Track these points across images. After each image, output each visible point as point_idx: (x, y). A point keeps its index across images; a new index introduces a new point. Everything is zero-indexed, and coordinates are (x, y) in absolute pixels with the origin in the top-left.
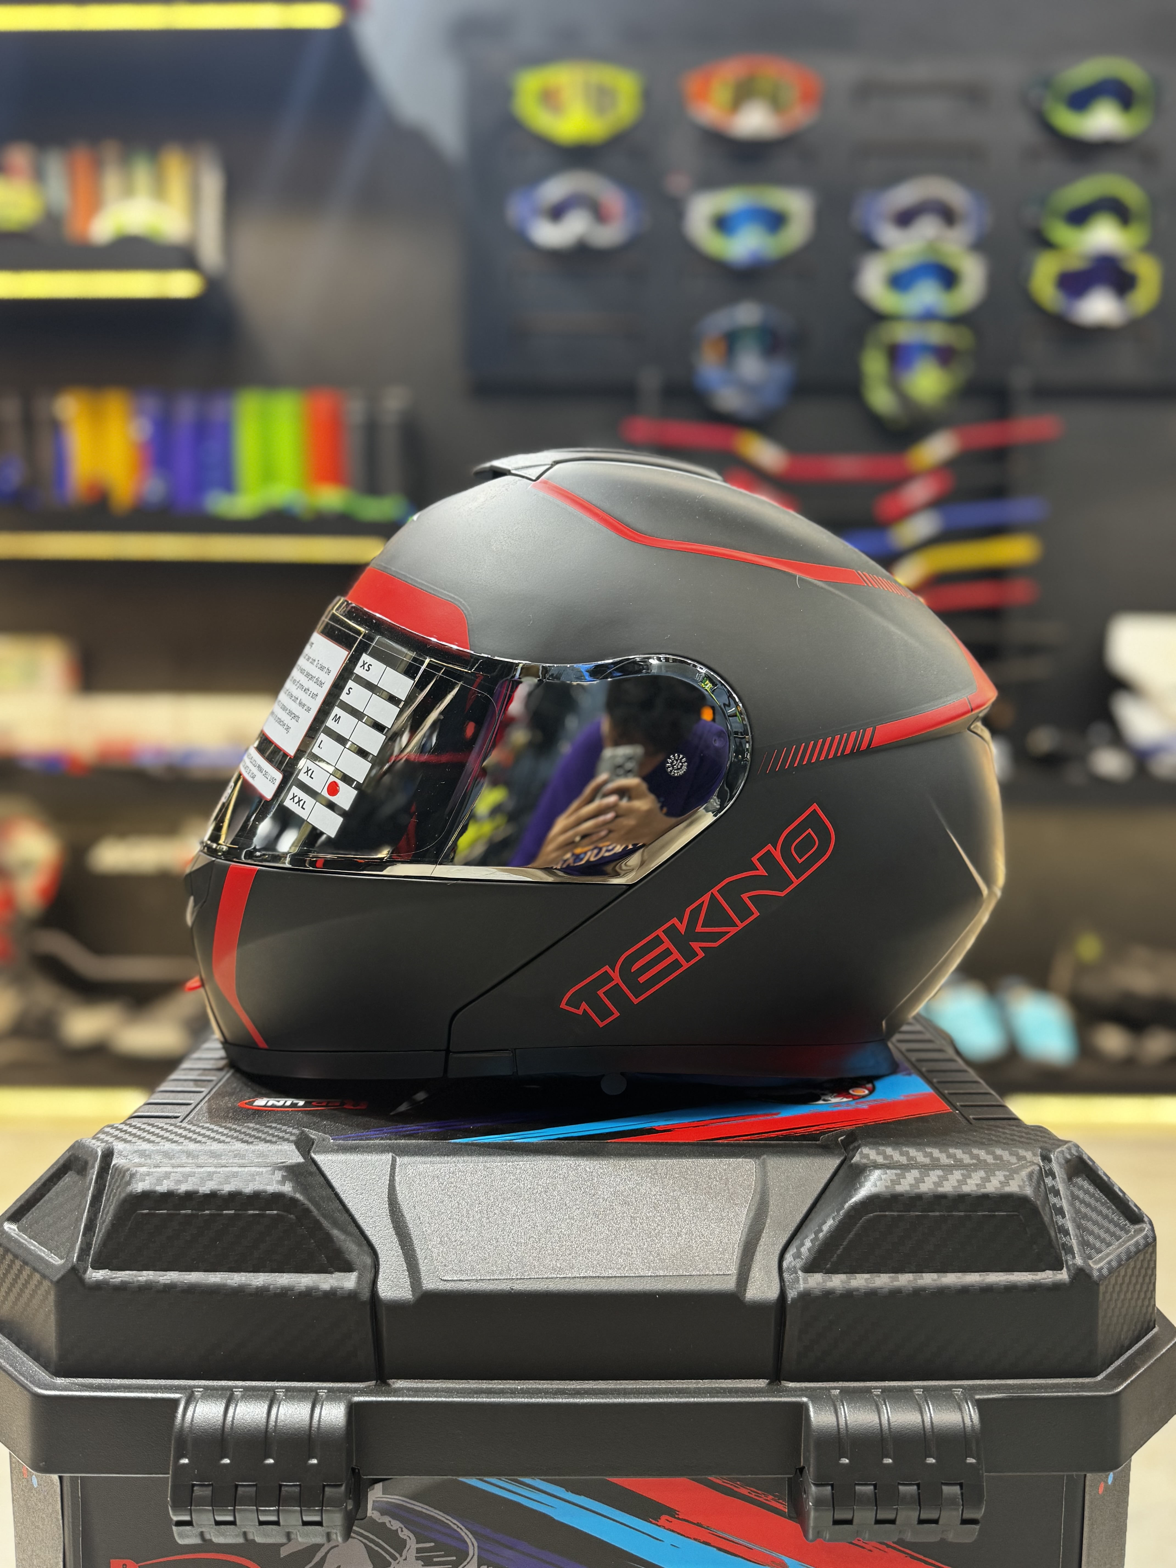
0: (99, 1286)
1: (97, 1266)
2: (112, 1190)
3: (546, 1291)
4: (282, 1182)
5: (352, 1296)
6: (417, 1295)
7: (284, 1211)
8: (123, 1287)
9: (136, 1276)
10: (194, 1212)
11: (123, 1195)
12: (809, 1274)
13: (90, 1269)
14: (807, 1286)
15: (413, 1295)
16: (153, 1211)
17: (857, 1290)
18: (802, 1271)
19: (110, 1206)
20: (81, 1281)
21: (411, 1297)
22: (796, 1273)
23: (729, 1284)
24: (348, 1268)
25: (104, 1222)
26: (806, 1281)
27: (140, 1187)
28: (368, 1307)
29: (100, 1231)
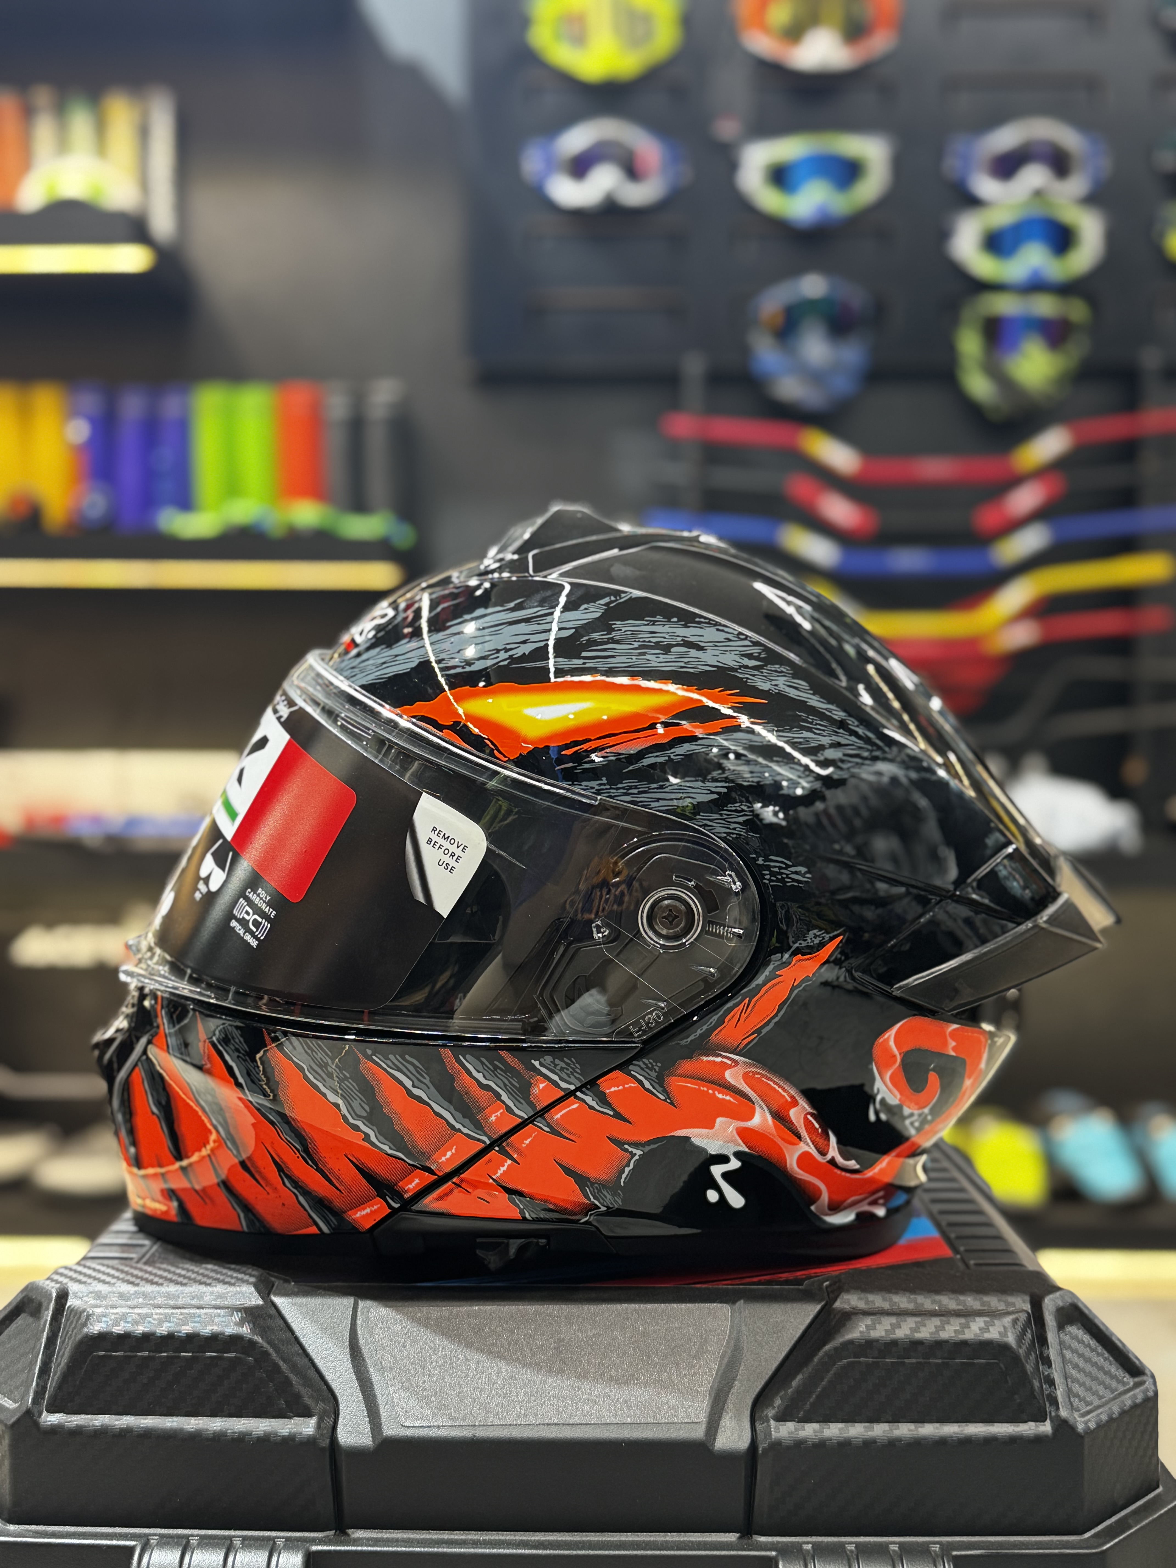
0: (55, 1430)
1: (51, 1410)
2: (67, 1332)
3: (509, 1438)
4: (241, 1324)
5: (310, 1442)
6: (377, 1442)
7: (242, 1353)
8: (78, 1432)
9: (91, 1420)
10: (151, 1354)
11: (79, 1337)
12: (781, 1423)
13: (45, 1413)
14: (778, 1435)
15: (374, 1441)
16: (109, 1353)
17: (830, 1439)
18: (774, 1420)
19: (66, 1348)
20: (36, 1424)
21: (371, 1443)
22: (768, 1421)
23: (698, 1433)
24: (306, 1413)
25: (58, 1366)
26: (777, 1429)
27: (96, 1328)
28: (328, 1454)
29: (55, 1375)
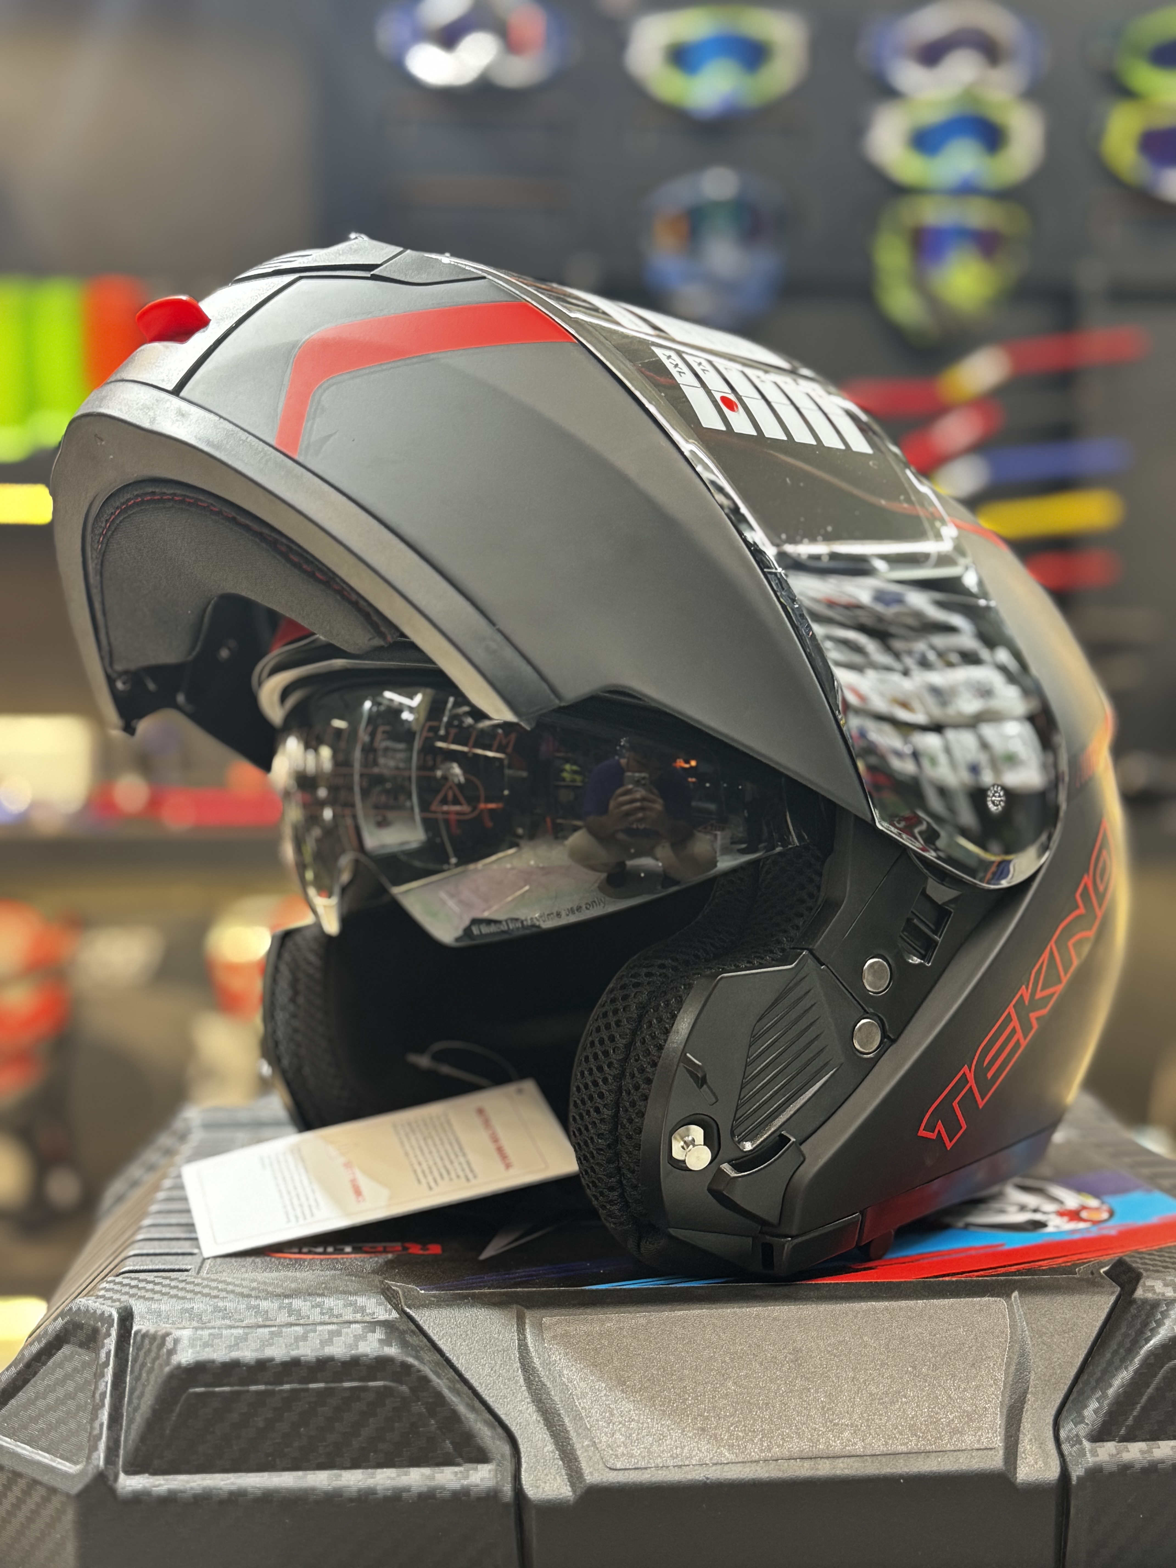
0: (139, 1499)
1: (133, 1469)
2: (143, 1365)
3: (753, 1479)
5: (491, 1496)
6: (579, 1492)
7: (393, 1381)
8: (170, 1499)
9: (188, 1482)
11: (167, 1369)
12: (1098, 1444)
13: (122, 1476)
14: (1097, 1459)
15: (574, 1491)
16: (211, 1389)
17: (1162, 1462)
18: (1089, 1440)
19: (144, 1386)
20: (112, 1491)
21: (571, 1494)
22: (1081, 1443)
23: (995, 1462)
24: (481, 1457)
25: (136, 1409)
26: (1094, 1453)
28: (513, 1510)
29: (131, 1421)
